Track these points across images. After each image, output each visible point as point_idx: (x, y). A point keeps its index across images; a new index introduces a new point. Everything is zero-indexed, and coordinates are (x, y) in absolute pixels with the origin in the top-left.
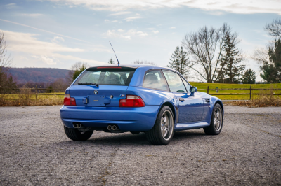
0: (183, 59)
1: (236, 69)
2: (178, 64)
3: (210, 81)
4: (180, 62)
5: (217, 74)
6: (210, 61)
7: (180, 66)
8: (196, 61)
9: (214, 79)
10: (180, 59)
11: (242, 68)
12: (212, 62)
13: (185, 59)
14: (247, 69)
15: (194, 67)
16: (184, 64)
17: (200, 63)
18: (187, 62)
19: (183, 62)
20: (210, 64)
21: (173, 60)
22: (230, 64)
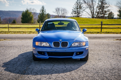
0: (80, 6)
1: (106, 12)
2: (77, 9)
3: (93, 17)
4: (79, 7)
5: (96, 14)
6: (93, 7)
7: (79, 10)
8: (86, 7)
9: (95, 16)
10: (79, 6)
11: (108, 11)
12: (94, 8)
13: (81, 6)
14: (110, 11)
15: (85, 10)
16: (81, 9)
17: (88, 8)
18: (82, 8)
19: (80, 7)
20: (93, 9)
21: (75, 6)
22: (103, 9)
